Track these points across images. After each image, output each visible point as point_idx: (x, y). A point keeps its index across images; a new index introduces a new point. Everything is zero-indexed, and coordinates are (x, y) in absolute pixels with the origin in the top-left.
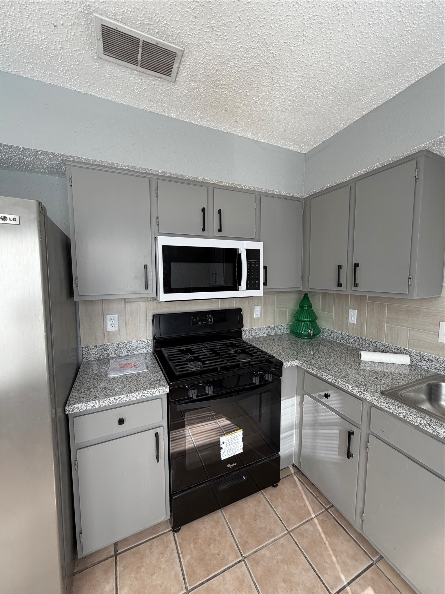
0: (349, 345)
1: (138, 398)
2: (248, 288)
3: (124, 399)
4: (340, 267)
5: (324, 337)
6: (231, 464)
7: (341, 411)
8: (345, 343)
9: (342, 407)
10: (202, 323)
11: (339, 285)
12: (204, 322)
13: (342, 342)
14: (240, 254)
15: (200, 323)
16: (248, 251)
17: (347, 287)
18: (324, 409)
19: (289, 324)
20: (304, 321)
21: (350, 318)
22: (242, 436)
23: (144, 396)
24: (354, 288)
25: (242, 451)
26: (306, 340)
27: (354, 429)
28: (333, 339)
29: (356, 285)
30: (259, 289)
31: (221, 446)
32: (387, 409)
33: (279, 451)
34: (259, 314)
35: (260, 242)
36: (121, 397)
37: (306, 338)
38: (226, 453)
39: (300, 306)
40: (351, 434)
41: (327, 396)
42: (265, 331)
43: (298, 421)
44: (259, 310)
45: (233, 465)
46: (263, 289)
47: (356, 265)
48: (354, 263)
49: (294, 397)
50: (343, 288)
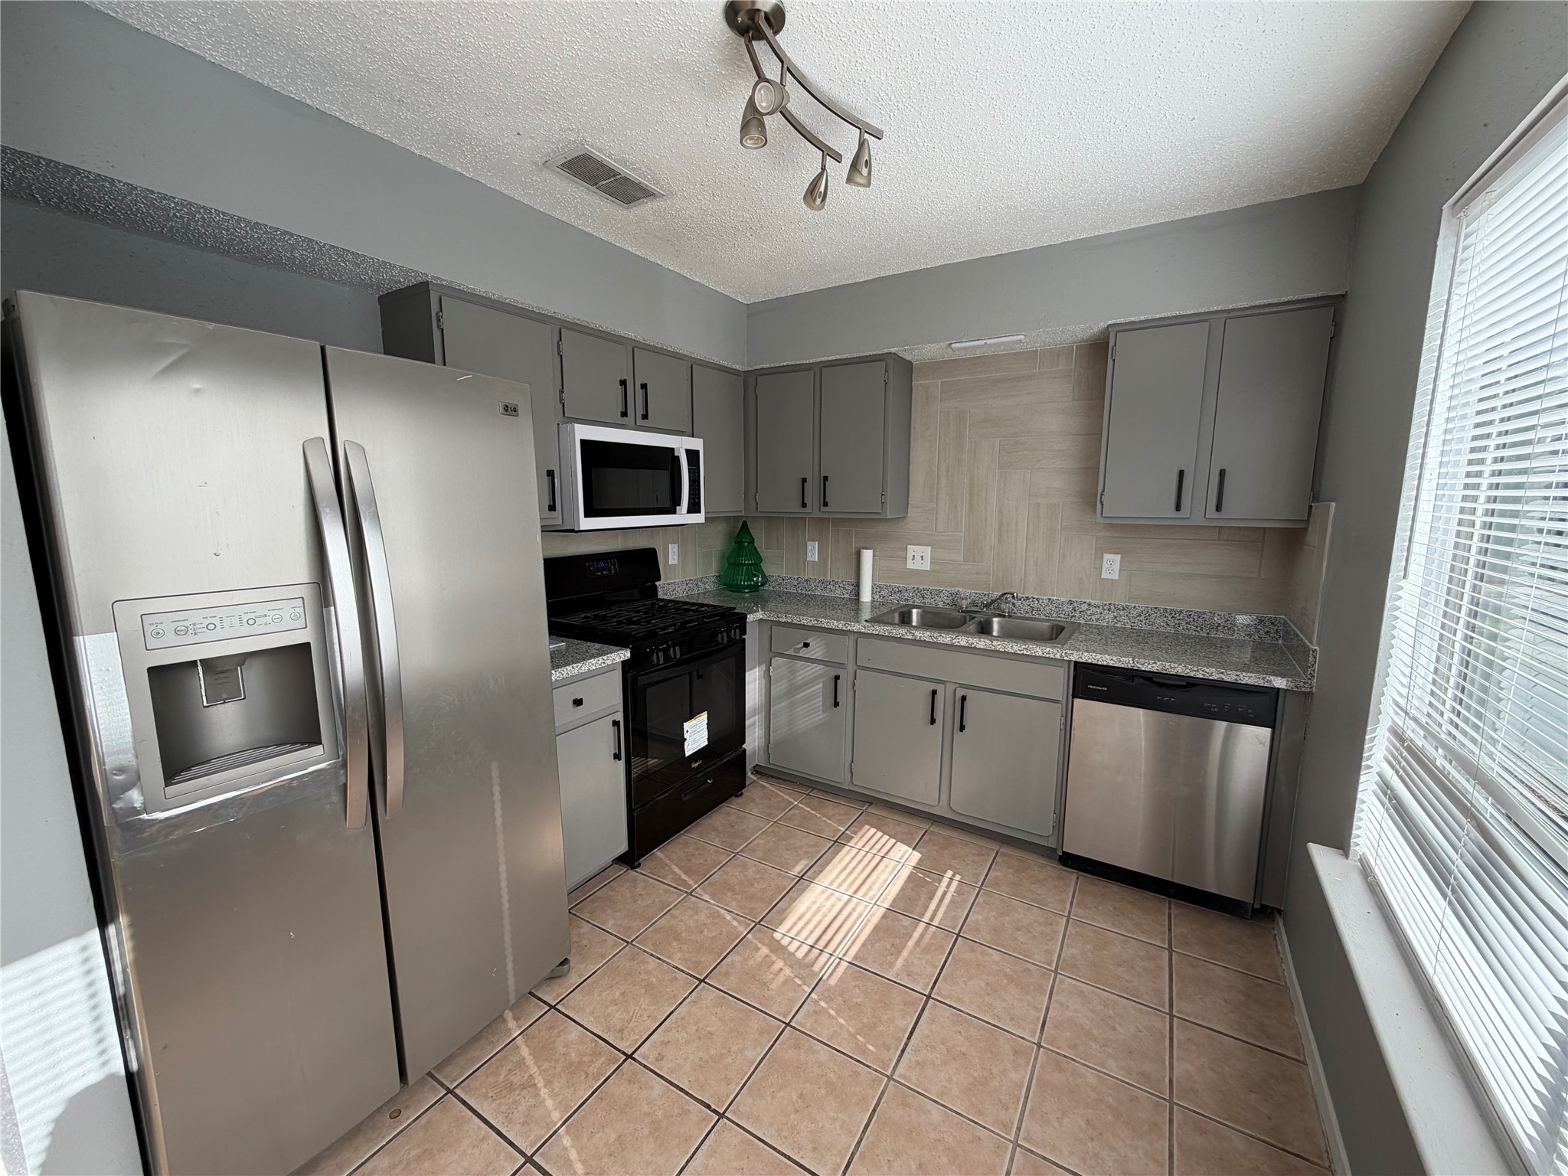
0: (809, 593)
1: (598, 666)
2: (689, 511)
3: (583, 668)
4: (804, 480)
5: (771, 588)
6: (696, 762)
7: (825, 657)
8: (804, 592)
9: (826, 653)
10: (602, 573)
11: (804, 505)
12: (605, 573)
13: (800, 591)
14: (678, 457)
15: (599, 573)
16: (688, 452)
17: (813, 509)
18: (804, 664)
19: (717, 574)
20: (746, 565)
21: (809, 554)
22: (706, 721)
23: (604, 663)
24: (823, 509)
25: (707, 743)
26: (747, 595)
27: (840, 672)
28: (785, 590)
29: (826, 504)
30: (700, 512)
31: (685, 737)
32: (874, 632)
33: (744, 743)
34: (676, 557)
35: (693, 437)
36: (580, 665)
37: (746, 591)
38: (689, 747)
39: (736, 542)
40: (837, 678)
41: (806, 645)
42: (684, 587)
43: (762, 701)
44: (676, 550)
45: (697, 764)
46: (706, 513)
47: (826, 478)
48: (823, 474)
49: (756, 667)
50: (808, 509)
